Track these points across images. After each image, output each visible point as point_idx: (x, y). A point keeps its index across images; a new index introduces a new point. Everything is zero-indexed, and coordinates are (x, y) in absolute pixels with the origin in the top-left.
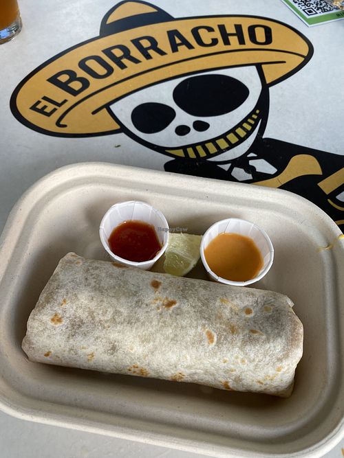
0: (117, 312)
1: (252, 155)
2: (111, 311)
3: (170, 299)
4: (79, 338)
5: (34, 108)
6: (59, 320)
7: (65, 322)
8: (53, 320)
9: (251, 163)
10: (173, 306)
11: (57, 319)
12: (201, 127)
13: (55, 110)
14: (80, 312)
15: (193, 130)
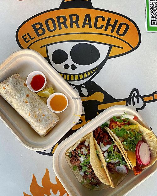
0: (15, 96)
1: (84, 86)
2: (14, 95)
3: (28, 101)
4: (7, 95)
5: (23, 37)
6: (5, 89)
7: (5, 90)
8: (3, 88)
9: (82, 89)
10: (27, 103)
11: (4, 88)
12: (74, 67)
13: (29, 41)
14: (9, 90)
15: (70, 68)
